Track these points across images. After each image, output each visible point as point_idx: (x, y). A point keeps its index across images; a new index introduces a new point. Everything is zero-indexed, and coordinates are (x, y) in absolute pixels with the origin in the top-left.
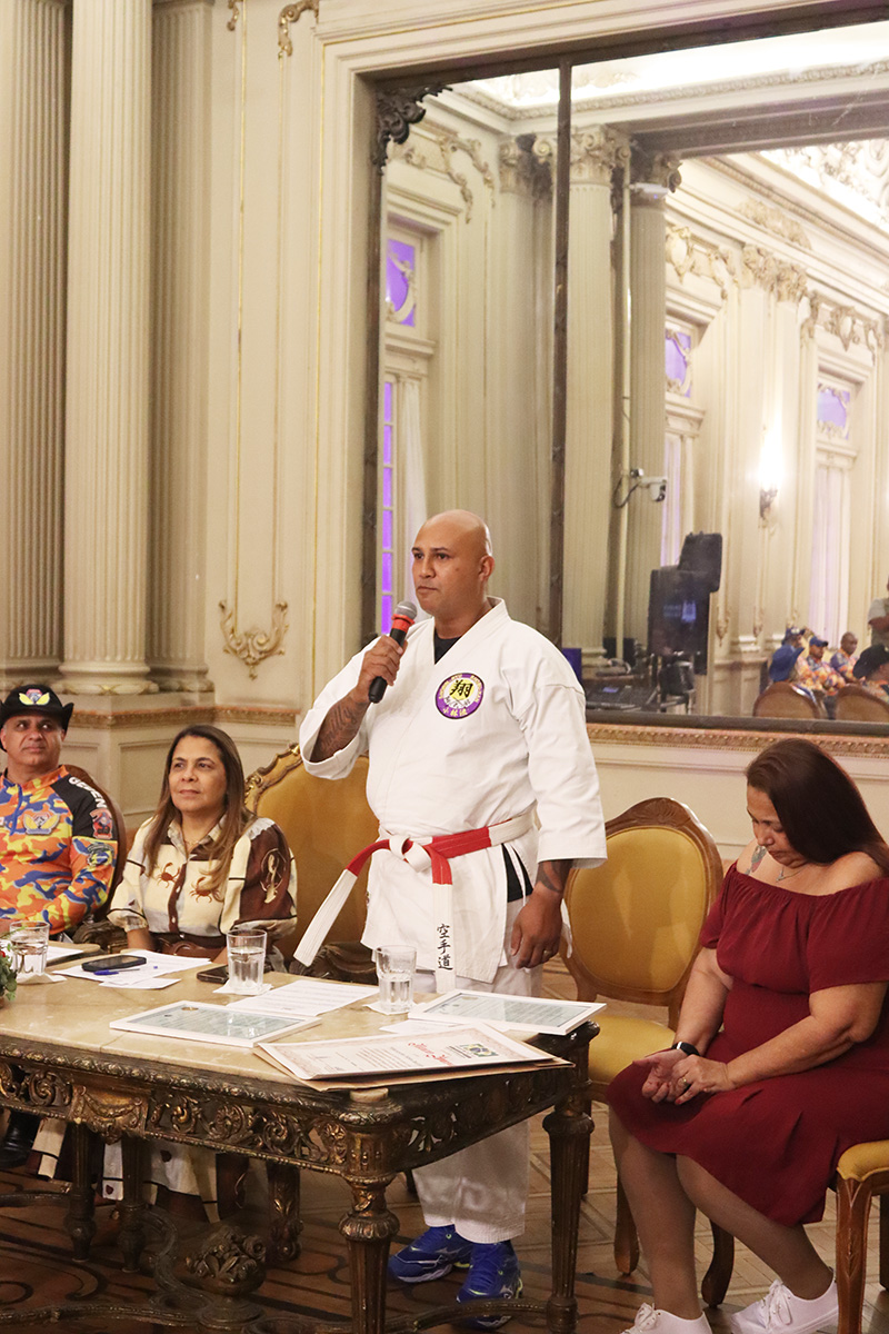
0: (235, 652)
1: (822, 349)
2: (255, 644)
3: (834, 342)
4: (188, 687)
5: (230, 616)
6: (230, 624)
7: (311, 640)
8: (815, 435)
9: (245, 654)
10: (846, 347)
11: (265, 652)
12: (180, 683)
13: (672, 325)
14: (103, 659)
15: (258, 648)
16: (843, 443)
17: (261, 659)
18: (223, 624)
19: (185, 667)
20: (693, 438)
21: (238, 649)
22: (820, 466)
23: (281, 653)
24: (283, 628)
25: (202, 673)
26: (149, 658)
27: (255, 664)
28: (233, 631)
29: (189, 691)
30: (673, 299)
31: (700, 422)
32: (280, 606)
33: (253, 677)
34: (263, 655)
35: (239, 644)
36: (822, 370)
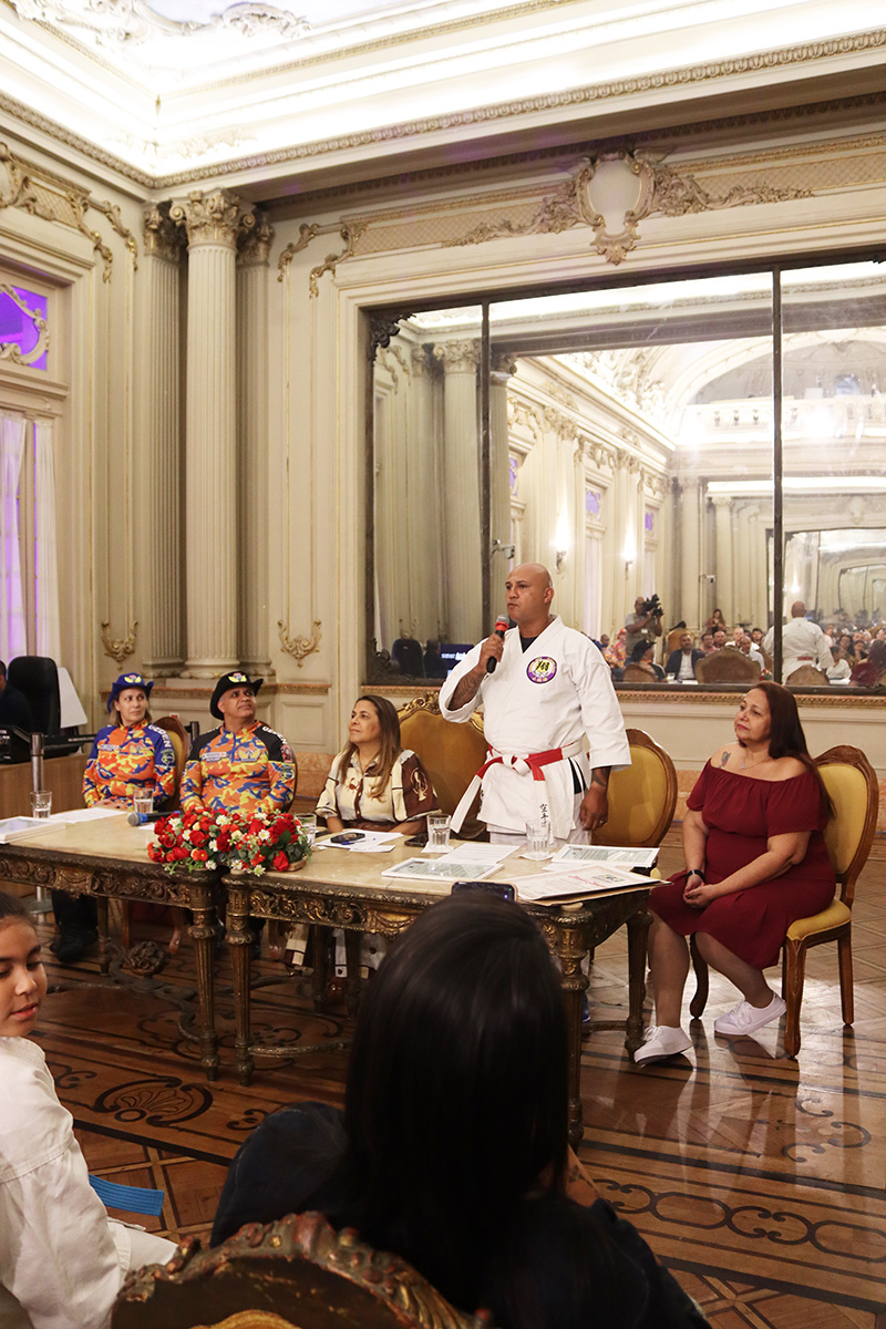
0: (289, 651)
1: (587, 468)
2: (300, 646)
3: (593, 464)
5: (284, 630)
6: (285, 634)
8: (584, 519)
9: (295, 652)
10: (599, 467)
11: (308, 651)
12: (255, 670)
13: (512, 455)
14: (213, 657)
15: (302, 648)
16: (598, 523)
17: (305, 655)
18: (280, 635)
19: (257, 661)
20: (519, 520)
21: (290, 649)
22: (587, 537)
23: (317, 651)
24: (319, 636)
25: (268, 664)
26: (239, 656)
27: (301, 658)
28: (286, 638)
30: (513, 441)
31: (523, 511)
32: (316, 623)
33: (300, 666)
34: (306, 653)
35: (290, 647)
36: (587, 480)
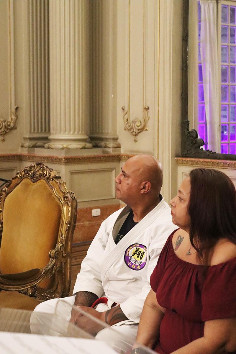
0: (128, 129)
2: (136, 126)
4: (108, 146)
5: (126, 113)
6: (126, 116)
7: (157, 124)
9: (132, 130)
11: (140, 129)
12: (105, 144)
14: (69, 133)
15: (137, 128)
17: (138, 133)
18: (123, 117)
19: (108, 137)
21: (129, 128)
23: (146, 130)
24: (147, 119)
25: (115, 139)
27: (136, 135)
28: (127, 120)
29: (109, 148)
32: (145, 108)
33: (135, 141)
34: (139, 131)
35: (129, 126)
